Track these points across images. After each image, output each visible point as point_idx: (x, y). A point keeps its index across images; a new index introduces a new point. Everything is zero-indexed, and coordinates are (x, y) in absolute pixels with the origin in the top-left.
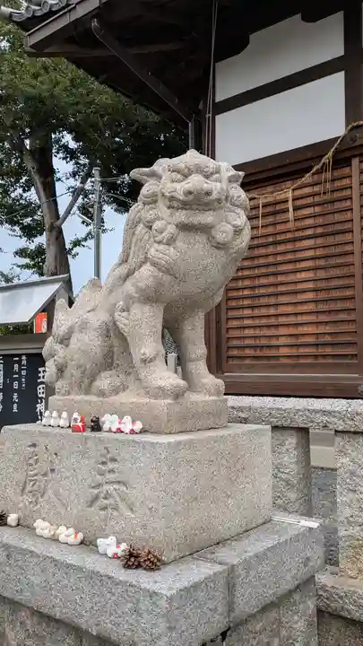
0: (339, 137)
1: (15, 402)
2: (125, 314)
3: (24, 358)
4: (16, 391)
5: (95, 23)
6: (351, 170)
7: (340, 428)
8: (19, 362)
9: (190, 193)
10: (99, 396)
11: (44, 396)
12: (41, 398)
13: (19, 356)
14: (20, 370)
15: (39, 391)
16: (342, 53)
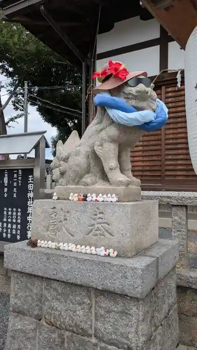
0: (156, 76)
1: (15, 193)
2: (100, 147)
3: (20, 171)
4: (15, 187)
5: (42, 8)
6: (161, 91)
7: (175, 204)
8: (18, 173)
9: (139, 92)
10: (85, 186)
11: (32, 189)
12: (30, 191)
13: (18, 170)
14: (18, 177)
15: (29, 187)
16: (159, 37)
